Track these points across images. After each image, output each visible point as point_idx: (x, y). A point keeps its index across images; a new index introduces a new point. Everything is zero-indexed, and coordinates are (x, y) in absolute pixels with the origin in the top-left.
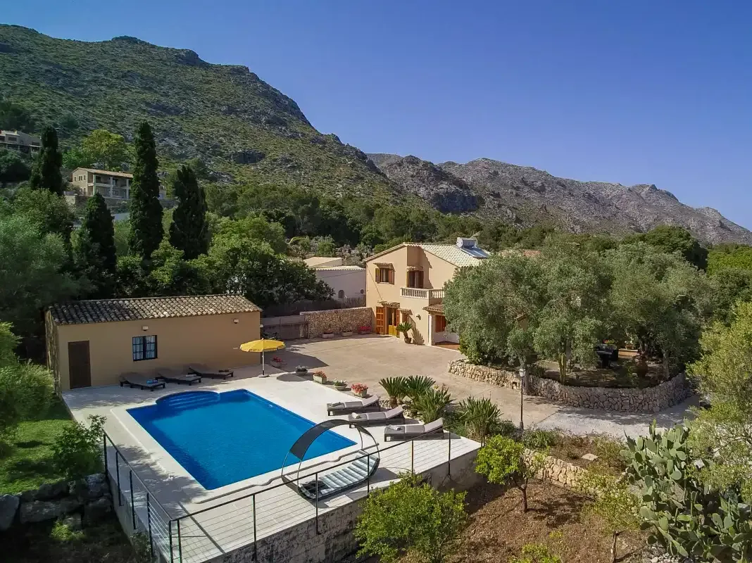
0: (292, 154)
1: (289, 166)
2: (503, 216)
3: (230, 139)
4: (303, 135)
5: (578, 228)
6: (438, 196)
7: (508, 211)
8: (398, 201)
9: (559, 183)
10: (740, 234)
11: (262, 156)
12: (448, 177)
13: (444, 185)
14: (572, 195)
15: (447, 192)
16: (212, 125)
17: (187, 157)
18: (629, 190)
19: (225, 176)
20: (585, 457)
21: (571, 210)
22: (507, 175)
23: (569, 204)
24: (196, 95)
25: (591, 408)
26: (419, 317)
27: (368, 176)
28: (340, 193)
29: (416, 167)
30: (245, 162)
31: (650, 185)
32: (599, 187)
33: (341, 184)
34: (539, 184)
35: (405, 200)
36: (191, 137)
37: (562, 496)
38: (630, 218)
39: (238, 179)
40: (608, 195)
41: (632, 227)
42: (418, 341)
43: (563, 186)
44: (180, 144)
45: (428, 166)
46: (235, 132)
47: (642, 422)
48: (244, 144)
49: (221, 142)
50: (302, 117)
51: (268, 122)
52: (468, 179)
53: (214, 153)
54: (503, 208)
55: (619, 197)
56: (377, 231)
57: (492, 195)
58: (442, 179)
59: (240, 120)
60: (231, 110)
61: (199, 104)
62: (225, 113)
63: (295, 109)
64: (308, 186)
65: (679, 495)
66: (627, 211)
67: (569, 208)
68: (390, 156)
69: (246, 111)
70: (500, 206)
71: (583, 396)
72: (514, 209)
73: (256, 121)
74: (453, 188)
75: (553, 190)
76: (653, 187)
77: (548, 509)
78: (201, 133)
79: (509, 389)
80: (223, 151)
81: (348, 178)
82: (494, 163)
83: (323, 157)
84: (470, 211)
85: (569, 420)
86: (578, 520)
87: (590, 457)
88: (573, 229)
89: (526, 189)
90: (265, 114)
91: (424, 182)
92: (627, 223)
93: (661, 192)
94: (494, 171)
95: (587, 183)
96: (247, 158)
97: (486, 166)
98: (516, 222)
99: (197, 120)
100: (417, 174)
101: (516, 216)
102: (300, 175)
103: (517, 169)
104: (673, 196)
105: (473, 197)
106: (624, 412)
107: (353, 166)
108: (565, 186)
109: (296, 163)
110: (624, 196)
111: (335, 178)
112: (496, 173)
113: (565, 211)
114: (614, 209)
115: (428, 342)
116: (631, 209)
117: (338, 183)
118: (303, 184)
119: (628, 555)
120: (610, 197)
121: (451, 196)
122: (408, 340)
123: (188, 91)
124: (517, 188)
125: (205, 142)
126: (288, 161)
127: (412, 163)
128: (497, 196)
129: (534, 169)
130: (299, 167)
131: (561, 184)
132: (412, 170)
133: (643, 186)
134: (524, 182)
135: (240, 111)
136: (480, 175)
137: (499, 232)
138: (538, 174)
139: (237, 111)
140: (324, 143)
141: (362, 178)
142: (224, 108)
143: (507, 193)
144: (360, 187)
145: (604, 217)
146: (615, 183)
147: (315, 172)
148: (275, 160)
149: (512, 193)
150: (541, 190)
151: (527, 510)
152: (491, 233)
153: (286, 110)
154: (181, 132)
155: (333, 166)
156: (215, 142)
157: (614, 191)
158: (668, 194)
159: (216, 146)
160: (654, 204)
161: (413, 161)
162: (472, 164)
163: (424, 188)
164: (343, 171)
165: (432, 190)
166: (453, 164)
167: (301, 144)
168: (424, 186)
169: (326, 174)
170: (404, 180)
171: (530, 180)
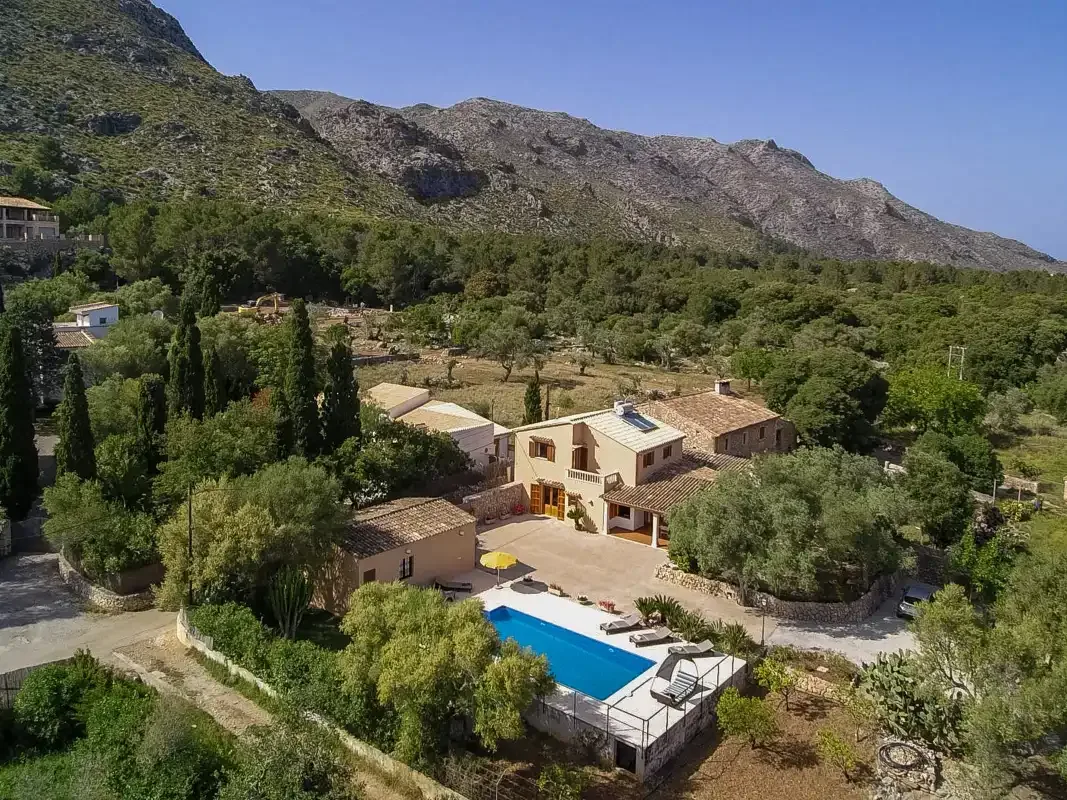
0: (182, 116)
1: (180, 137)
2: (521, 205)
3: (84, 93)
4: (196, 80)
5: (645, 221)
6: (410, 172)
7: (530, 197)
8: (356, 191)
9: (609, 140)
10: (920, 226)
11: (137, 121)
12: (427, 140)
13: (422, 153)
14: (633, 162)
15: (426, 166)
16: (53, 68)
17: (22, 130)
18: (730, 149)
19: (85, 160)
20: (819, 669)
21: (631, 186)
22: (522, 127)
23: (626, 177)
24: (21, 16)
25: (806, 621)
26: (591, 503)
27: (305, 147)
28: (265, 182)
29: (372, 121)
30: (111, 133)
31: (766, 141)
32: (676, 145)
33: (264, 165)
34: (574, 142)
35: (365, 188)
36: (25, 93)
37: (807, 699)
38: (732, 198)
39: (105, 164)
40: (694, 160)
41: (735, 214)
42: (589, 528)
43: (617, 145)
44: (10, 107)
45: (394, 120)
46: (90, 81)
47: (850, 635)
48: (107, 101)
49: (69, 98)
50: (188, 46)
51: (139, 59)
52: (454, 135)
53: (62, 120)
54: (521, 191)
55: (713, 163)
56: (367, 275)
57: (500, 169)
58: (418, 143)
59: (94, 58)
60: (79, 41)
61: (27, 31)
62: (69, 46)
63: (177, 32)
64: (213, 171)
65: (899, 702)
66: (727, 187)
67: (628, 184)
68: (319, 95)
69: (101, 43)
70: (514, 188)
71: (798, 610)
72: (538, 192)
73: (121, 59)
74: (436, 158)
75: (599, 153)
76: (771, 145)
77: (801, 709)
78: (37, 85)
79: (724, 598)
80: (75, 114)
81: (274, 154)
82: (497, 107)
83: (231, 119)
84: (464, 197)
85: (790, 633)
86: (825, 715)
87: (822, 669)
88: (636, 224)
89: (554, 152)
90: (133, 45)
91: (387, 149)
92: (727, 207)
93: (783, 153)
94: (499, 121)
95: (657, 138)
96: (114, 126)
97: (485, 111)
98: (542, 215)
99: (27, 60)
100: (376, 134)
101: (543, 206)
102: (199, 151)
103: (537, 116)
104: (805, 161)
105: (470, 173)
106: (833, 623)
107: (279, 131)
108: (620, 146)
109: (192, 132)
110: (721, 161)
111: (254, 154)
112: (501, 124)
113: (621, 188)
114: (703, 183)
115: (603, 530)
116: (733, 184)
117: (259, 163)
118: (206, 168)
119: (865, 738)
120: (697, 163)
121: (432, 172)
122: (579, 528)
123: (7, 10)
124: (539, 151)
125: (46, 101)
126: (177, 128)
127: (362, 113)
128: (510, 169)
129: (566, 116)
130: (193, 138)
131: (614, 141)
132: (364, 125)
133: (753, 144)
134: (549, 138)
135: (94, 42)
136: (474, 128)
137: (544, 266)
138: (573, 126)
139: (89, 42)
140: (229, 91)
141: (295, 153)
142: (68, 37)
143: (522, 159)
144: (293, 168)
145: (687, 199)
146: (705, 137)
147: (222, 147)
148: (158, 128)
149: (530, 159)
150: (580, 151)
151: (788, 709)
152: (533, 269)
153: (162, 34)
154: (7, 84)
155: (247, 132)
156: (61, 100)
157: (704, 151)
158: (797, 156)
159: (63, 107)
160: (773, 174)
161: (366, 109)
162: (460, 108)
163: (387, 160)
164: (264, 140)
165: (402, 162)
166: (428, 107)
167: (193, 96)
168: (388, 155)
169: (240, 149)
170: (352, 143)
171: (559, 136)
